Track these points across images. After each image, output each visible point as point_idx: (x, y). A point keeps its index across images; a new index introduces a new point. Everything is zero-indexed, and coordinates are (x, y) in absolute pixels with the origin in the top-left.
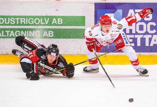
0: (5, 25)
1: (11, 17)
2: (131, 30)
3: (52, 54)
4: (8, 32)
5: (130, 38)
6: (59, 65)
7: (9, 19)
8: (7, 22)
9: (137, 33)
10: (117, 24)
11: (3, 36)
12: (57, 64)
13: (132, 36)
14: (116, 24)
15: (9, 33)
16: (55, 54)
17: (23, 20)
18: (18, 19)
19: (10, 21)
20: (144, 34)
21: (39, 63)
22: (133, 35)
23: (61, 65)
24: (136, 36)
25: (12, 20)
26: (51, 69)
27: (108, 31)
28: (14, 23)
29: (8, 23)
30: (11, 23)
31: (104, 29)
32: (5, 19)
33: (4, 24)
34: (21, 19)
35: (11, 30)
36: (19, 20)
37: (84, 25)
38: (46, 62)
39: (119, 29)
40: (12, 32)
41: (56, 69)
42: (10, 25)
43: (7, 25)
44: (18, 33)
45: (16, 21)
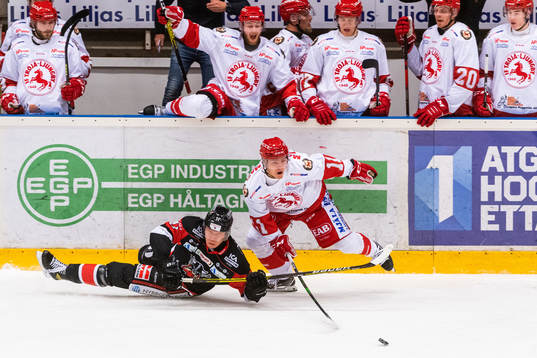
0: (203, 182)
1: (216, 162)
2: (491, 195)
3: (212, 226)
4: (209, 197)
5: (490, 213)
6: (226, 259)
7: (212, 167)
8: (208, 173)
9: (505, 202)
10: (302, 158)
11: (198, 206)
12: (224, 256)
13: (495, 208)
14: (299, 158)
15: (213, 199)
16: (219, 228)
17: (244, 169)
18: (232, 167)
19: (215, 173)
20: (521, 203)
21: (186, 244)
22: (497, 206)
23: (232, 261)
24: (504, 208)
25: (220, 169)
26: (209, 262)
27: (280, 173)
28: (224, 176)
29: (211, 176)
30: (217, 176)
31: (273, 169)
32: (204, 167)
33: (201, 179)
34: (241, 167)
35: (216, 192)
36: (236, 170)
37: (385, 183)
38: (201, 243)
39: (307, 169)
40: (219, 197)
41: (218, 265)
42: (214, 180)
43: (208, 181)
44: (232, 199)
45: (228, 171)
